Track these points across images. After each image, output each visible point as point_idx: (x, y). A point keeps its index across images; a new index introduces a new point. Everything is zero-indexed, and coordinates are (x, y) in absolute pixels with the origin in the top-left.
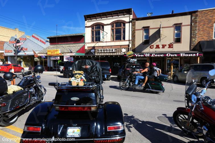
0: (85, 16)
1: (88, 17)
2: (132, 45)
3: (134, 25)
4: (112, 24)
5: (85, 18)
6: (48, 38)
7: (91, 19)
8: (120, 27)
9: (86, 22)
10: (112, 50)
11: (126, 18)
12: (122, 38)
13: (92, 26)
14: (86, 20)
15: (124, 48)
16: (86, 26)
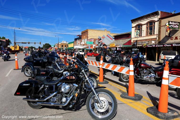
0: (131, 20)
1: (133, 21)
2: (158, 38)
3: (160, 23)
4: (147, 24)
5: (132, 22)
6: (113, 36)
7: (135, 22)
8: (152, 26)
9: (132, 24)
10: (146, 42)
11: (156, 18)
12: (153, 33)
13: (136, 27)
14: (132, 23)
15: (154, 41)
16: (132, 27)
